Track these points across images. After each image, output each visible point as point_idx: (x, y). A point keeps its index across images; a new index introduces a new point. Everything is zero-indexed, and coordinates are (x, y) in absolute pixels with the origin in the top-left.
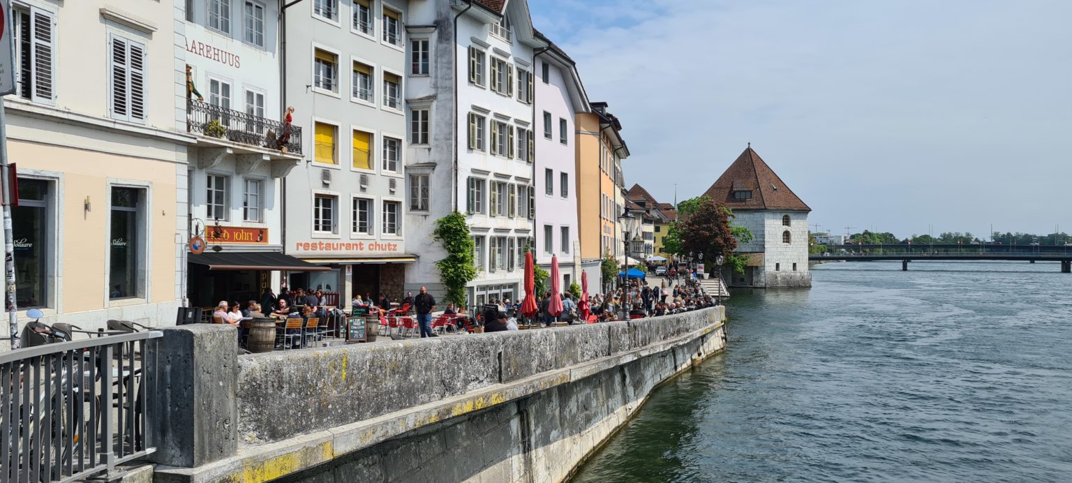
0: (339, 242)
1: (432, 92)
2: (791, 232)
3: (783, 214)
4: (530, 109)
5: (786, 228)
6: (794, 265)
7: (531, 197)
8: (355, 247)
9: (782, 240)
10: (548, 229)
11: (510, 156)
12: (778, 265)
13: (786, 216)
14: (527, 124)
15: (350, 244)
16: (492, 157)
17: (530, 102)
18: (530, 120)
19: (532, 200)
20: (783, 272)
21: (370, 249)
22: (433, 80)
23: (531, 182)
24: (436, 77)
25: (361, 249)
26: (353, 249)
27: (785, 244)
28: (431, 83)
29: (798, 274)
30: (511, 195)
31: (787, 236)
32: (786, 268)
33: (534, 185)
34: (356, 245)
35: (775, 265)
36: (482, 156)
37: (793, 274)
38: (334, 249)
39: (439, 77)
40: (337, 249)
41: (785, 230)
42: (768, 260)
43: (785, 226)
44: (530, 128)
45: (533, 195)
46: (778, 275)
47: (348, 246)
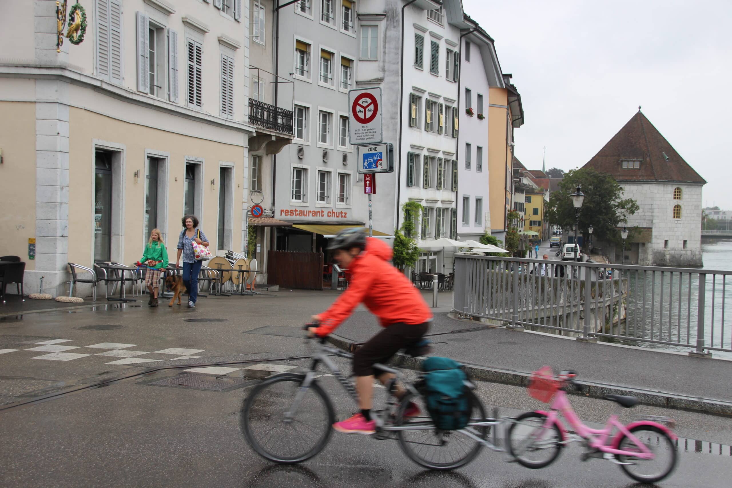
0: (308, 209)
1: (380, 75)
2: (682, 207)
3: (675, 187)
4: (455, 86)
5: (676, 202)
6: (685, 242)
7: (454, 171)
8: (318, 214)
9: (672, 215)
10: (466, 199)
11: (439, 133)
12: (666, 242)
13: (678, 188)
14: (452, 101)
15: (315, 211)
16: (426, 132)
17: (456, 81)
18: (456, 98)
19: (456, 173)
20: (672, 249)
21: (328, 216)
22: (381, 64)
23: (455, 156)
24: (384, 61)
25: (323, 216)
26: (317, 216)
27: (676, 219)
28: (379, 66)
29: (689, 253)
30: (439, 168)
31: (677, 211)
32: (676, 245)
33: (457, 159)
34: (319, 212)
35: (664, 242)
36: (418, 133)
37: (684, 252)
38: (304, 215)
39: (387, 60)
40: (306, 215)
41: (676, 204)
42: (656, 237)
43: (676, 200)
44: (455, 105)
45: (456, 169)
46: (667, 253)
47: (314, 213)
